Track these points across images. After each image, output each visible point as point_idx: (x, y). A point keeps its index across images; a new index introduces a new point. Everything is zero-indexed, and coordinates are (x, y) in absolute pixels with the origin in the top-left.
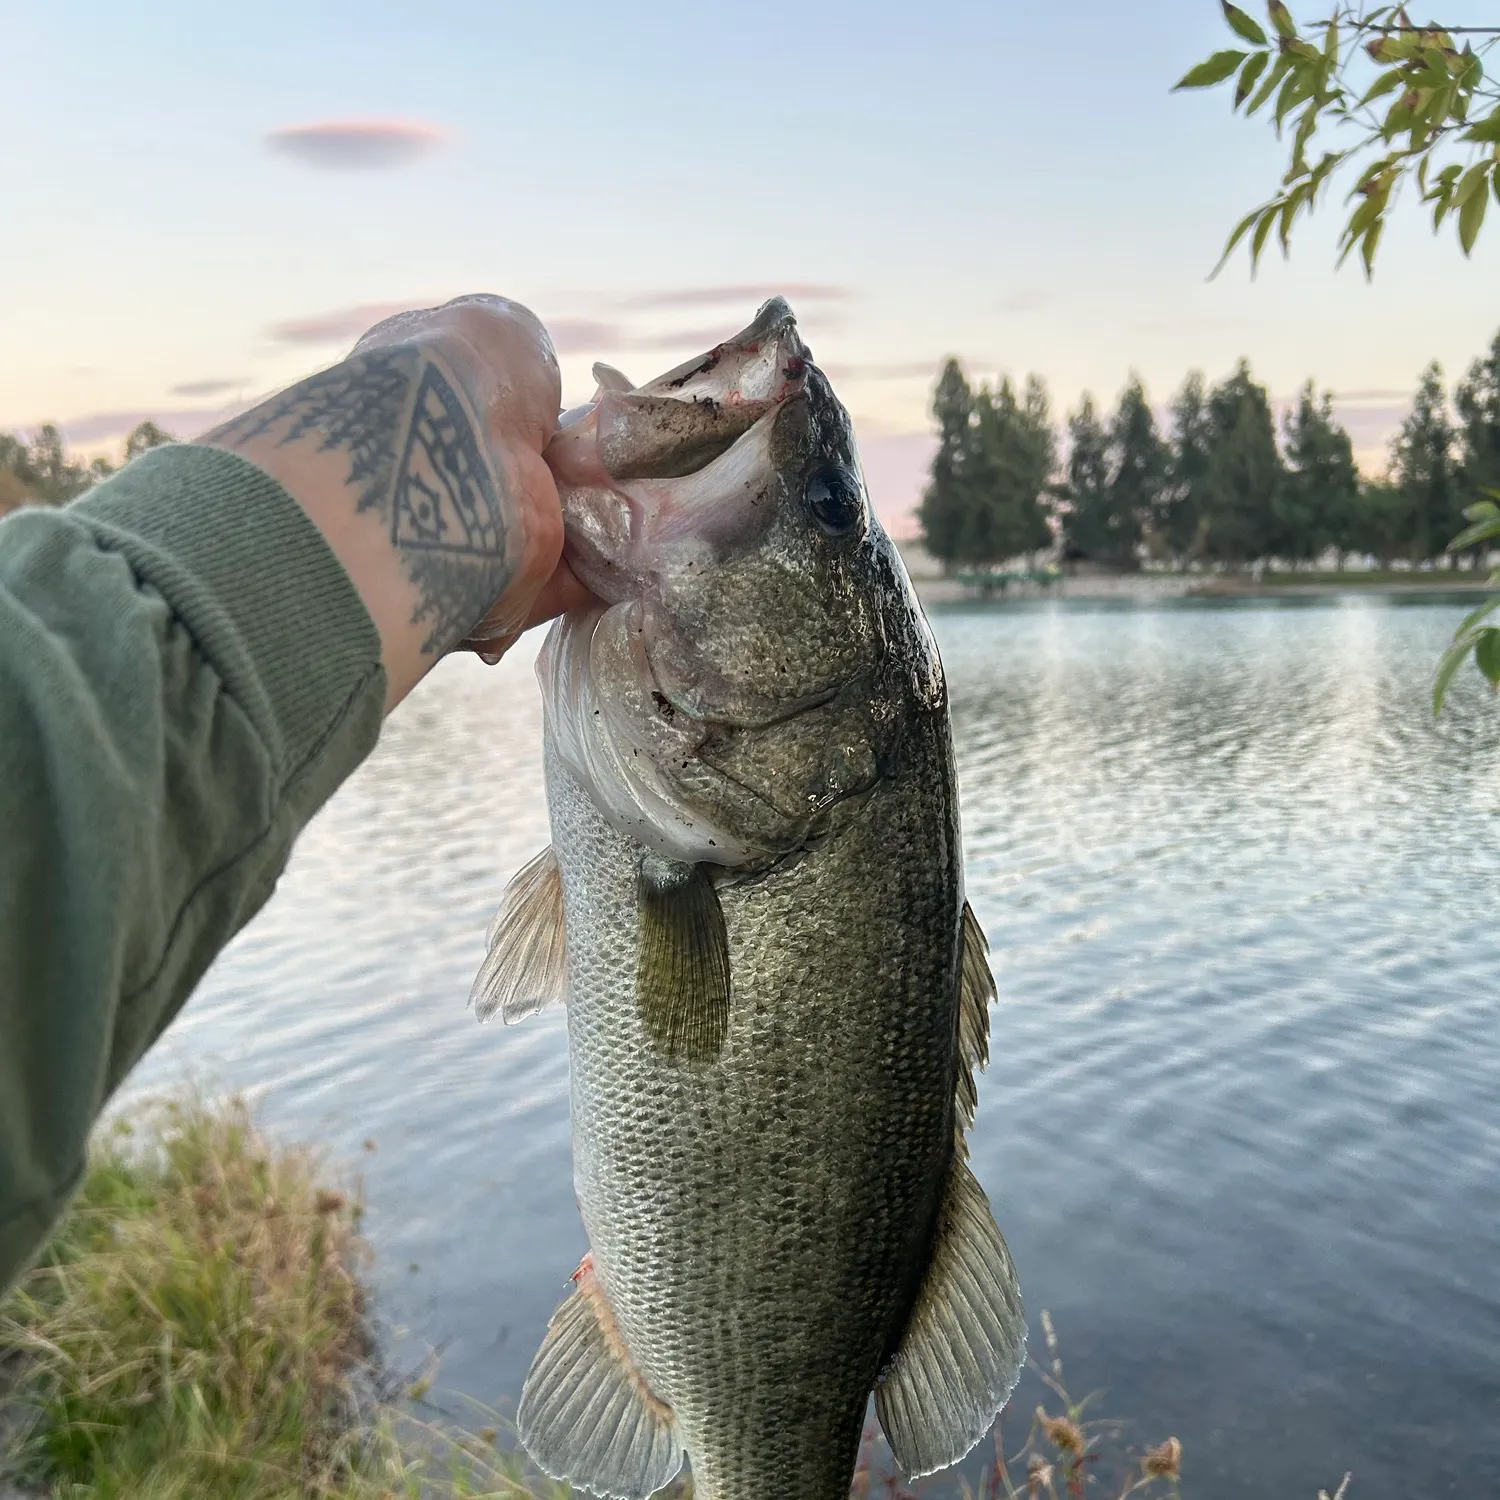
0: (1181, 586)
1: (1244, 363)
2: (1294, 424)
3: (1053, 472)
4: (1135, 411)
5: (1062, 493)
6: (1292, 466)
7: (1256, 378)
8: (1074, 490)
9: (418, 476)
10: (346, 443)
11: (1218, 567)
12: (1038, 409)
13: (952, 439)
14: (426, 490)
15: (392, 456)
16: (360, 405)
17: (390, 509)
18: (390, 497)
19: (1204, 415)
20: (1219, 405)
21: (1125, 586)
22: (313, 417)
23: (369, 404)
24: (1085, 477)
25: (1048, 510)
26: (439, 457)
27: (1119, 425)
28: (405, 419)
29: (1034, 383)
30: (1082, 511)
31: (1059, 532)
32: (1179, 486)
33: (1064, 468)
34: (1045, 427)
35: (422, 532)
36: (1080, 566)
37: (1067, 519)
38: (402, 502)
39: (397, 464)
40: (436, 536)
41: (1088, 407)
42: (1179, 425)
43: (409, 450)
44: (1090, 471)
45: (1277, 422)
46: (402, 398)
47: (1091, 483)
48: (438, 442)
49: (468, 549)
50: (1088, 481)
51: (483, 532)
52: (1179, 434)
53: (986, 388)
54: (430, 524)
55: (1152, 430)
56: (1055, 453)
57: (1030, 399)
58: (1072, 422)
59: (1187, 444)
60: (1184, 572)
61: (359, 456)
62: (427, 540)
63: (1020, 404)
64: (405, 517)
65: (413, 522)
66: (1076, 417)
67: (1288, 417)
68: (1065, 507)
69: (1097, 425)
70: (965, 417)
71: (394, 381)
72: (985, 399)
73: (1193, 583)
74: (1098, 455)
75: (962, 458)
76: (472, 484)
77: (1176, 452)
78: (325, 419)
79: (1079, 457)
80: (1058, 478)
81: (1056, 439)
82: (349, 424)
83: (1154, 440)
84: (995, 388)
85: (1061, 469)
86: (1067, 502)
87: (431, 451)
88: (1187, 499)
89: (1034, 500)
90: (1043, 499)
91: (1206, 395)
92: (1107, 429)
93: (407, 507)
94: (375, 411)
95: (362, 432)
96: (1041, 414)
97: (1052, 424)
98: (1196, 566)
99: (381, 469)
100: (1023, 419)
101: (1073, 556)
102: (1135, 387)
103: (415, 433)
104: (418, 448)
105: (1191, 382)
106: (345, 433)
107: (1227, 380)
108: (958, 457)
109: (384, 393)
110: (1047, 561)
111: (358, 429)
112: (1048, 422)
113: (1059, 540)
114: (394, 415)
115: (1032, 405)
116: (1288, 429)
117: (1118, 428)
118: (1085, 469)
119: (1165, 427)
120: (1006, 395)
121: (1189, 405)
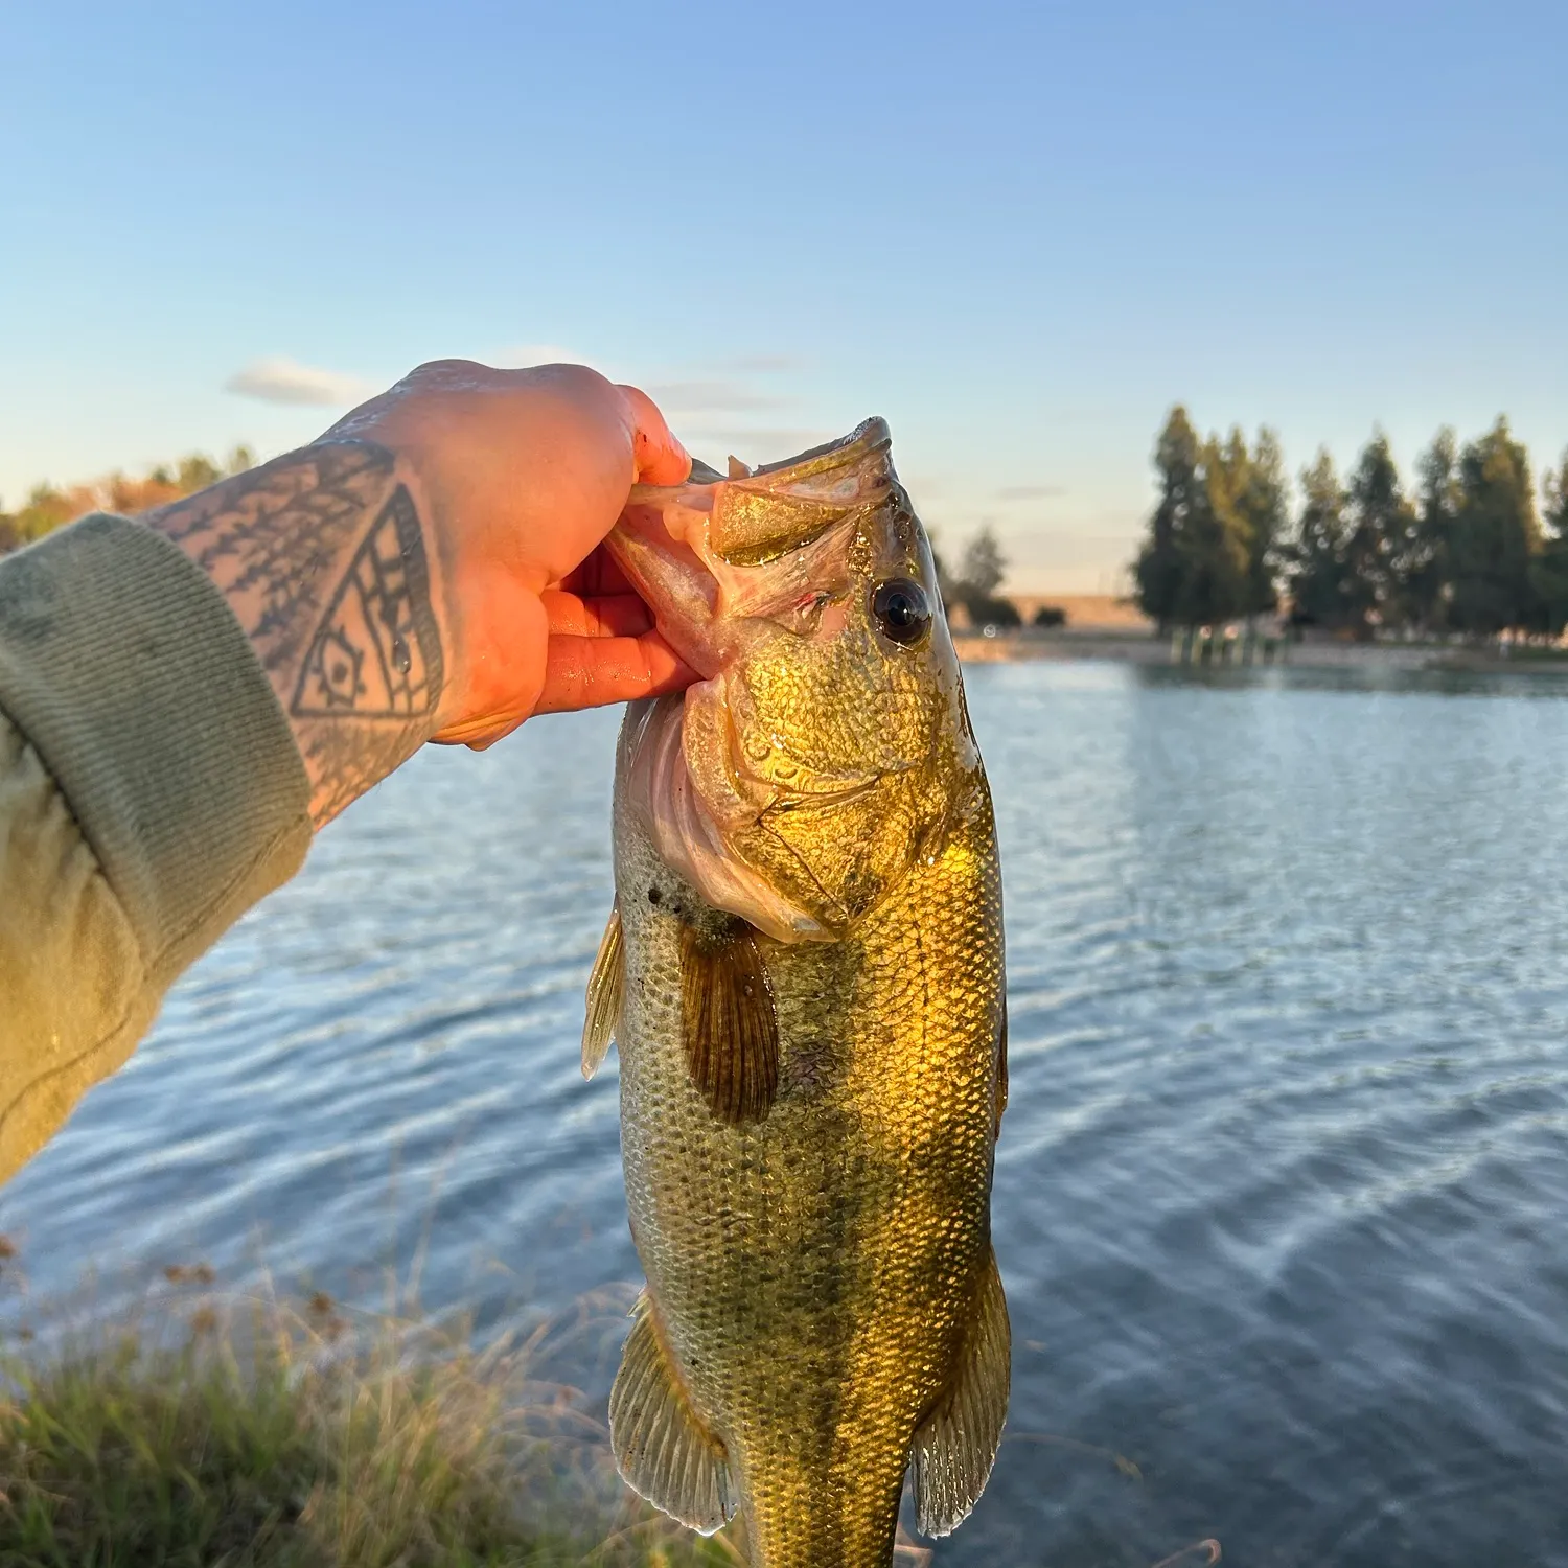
0: (1417, 659)
1: (1502, 419)
2: (1555, 486)
3: (1283, 529)
4: (1378, 470)
5: (1291, 553)
6: (1549, 532)
7: (1514, 437)
8: (1305, 551)
9: (342, 628)
10: (263, 583)
11: (1458, 639)
12: (1268, 463)
13: (1176, 491)
14: (347, 648)
15: (314, 604)
16: (294, 534)
17: (296, 672)
18: (300, 656)
19: (1455, 475)
20: (1472, 464)
21: (1355, 657)
22: (234, 538)
23: (308, 532)
24: (1318, 537)
25: (1275, 571)
26: (375, 606)
27: (1359, 483)
28: (345, 558)
29: (1265, 436)
30: (1313, 573)
31: (1286, 595)
32: (1422, 551)
33: (1294, 527)
34: (1276, 483)
35: (333, 698)
36: (1307, 633)
37: (1295, 581)
38: (314, 661)
39: (318, 616)
40: (351, 702)
41: (1325, 461)
42: (1425, 485)
43: (339, 595)
44: (1323, 531)
45: (1536, 483)
46: (349, 529)
47: (1323, 544)
48: (379, 588)
49: (390, 714)
50: (1321, 540)
51: (410, 695)
52: (1425, 495)
53: (1214, 440)
54: (346, 688)
55: (1396, 490)
56: (1286, 510)
57: (1260, 451)
58: (1306, 478)
59: (1432, 506)
60: (1419, 644)
61: (273, 603)
62: (338, 706)
63: (1251, 456)
64: (312, 682)
65: (323, 687)
66: (1312, 471)
67: (1548, 478)
68: (1293, 568)
69: (1334, 482)
70: (1190, 470)
71: (345, 505)
72: (1212, 450)
73: (1434, 655)
74: (1333, 514)
75: (1184, 513)
76: (411, 640)
77: (1420, 512)
78: (245, 545)
79: (1312, 516)
80: (1289, 536)
81: (1287, 495)
82: (273, 556)
83: (1398, 499)
84: (1224, 438)
85: (1291, 527)
86: (1297, 562)
87: (365, 600)
88: (1430, 564)
89: (1261, 560)
90: (1270, 559)
91: (1458, 451)
92: (1344, 485)
93: (319, 670)
94: (311, 543)
95: (287, 571)
96: (1273, 466)
97: (1284, 479)
98: (1432, 638)
99: (296, 622)
100: (1253, 472)
101: (1302, 621)
102: (1378, 442)
103: (352, 576)
104: (352, 597)
105: (1443, 436)
106: (264, 569)
107: (1481, 438)
108: (1180, 511)
109: (329, 519)
110: (1270, 626)
111: (283, 565)
112: (1280, 477)
113: (1285, 604)
114: (333, 552)
115: (1263, 459)
116: (1549, 494)
117: (1358, 484)
118: (1318, 529)
119: (1410, 485)
120: (1236, 447)
121: (1438, 461)
